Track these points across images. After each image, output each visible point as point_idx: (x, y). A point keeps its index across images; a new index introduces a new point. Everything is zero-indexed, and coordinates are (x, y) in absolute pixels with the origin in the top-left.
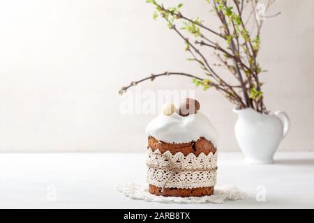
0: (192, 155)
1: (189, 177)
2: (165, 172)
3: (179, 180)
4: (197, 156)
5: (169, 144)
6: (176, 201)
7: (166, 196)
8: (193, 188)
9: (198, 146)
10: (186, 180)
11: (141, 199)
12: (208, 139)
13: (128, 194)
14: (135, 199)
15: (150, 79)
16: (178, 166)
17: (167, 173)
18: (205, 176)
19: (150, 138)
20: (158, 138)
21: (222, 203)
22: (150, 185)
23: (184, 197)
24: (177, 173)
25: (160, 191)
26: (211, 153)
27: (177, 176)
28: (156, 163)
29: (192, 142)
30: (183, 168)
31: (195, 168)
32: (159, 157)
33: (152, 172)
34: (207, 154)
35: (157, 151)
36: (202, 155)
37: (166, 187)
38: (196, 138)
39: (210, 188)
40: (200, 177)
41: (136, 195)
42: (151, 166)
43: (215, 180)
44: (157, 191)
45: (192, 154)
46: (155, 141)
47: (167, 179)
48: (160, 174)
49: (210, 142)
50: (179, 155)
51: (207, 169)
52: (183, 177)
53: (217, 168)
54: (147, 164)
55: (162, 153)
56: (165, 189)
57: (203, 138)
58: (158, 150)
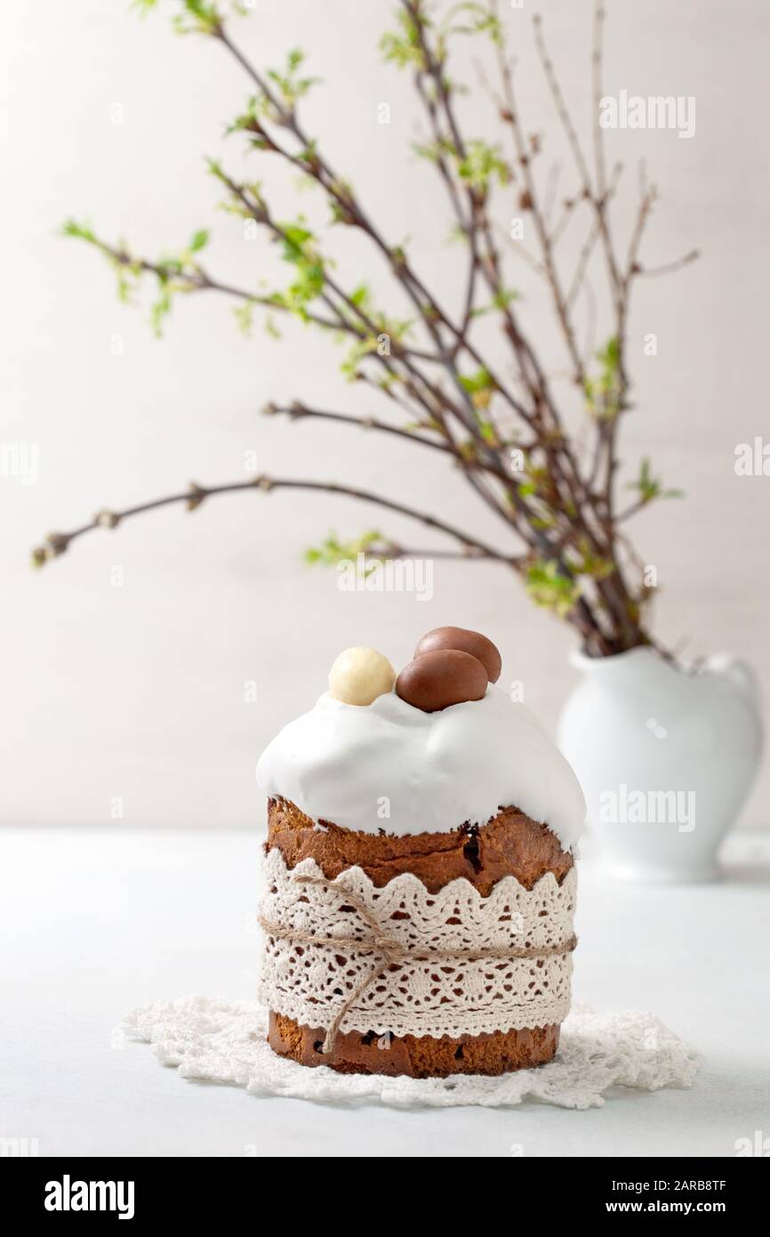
0: (460, 889)
1: (446, 989)
2: (341, 961)
3: (401, 998)
4: (486, 892)
5: (360, 839)
6: (386, 1095)
7: (343, 1068)
8: (466, 1038)
9: (491, 847)
10: (436, 1000)
11: (229, 1083)
12: (537, 813)
13: (175, 1056)
14: (203, 1080)
15: (181, 506)
16: (402, 937)
17: (350, 965)
18: (521, 980)
19: (277, 803)
20: (312, 809)
21: (594, 1106)
22: (276, 1017)
23: (422, 1075)
24: (394, 968)
25: (317, 1045)
26: (550, 878)
27: (393, 979)
28: (299, 921)
29: (465, 828)
30: (421, 946)
31: (475, 946)
32: (314, 893)
33: (284, 957)
34: (529, 884)
35: (307, 866)
36: (509, 887)
37: (346, 1030)
38: (482, 812)
39: (541, 1033)
40: (498, 987)
41: (211, 1065)
42: (278, 933)
43: (563, 997)
44: (305, 1045)
45: (463, 881)
46: (299, 820)
47: (348, 995)
48: (318, 971)
49: (543, 831)
50: (406, 885)
51: (529, 950)
52: (420, 985)
53: (572, 944)
54: (264, 923)
55: (330, 875)
56: (340, 1037)
57: (511, 813)
58: (310, 861)
